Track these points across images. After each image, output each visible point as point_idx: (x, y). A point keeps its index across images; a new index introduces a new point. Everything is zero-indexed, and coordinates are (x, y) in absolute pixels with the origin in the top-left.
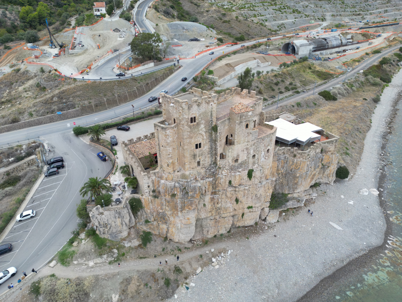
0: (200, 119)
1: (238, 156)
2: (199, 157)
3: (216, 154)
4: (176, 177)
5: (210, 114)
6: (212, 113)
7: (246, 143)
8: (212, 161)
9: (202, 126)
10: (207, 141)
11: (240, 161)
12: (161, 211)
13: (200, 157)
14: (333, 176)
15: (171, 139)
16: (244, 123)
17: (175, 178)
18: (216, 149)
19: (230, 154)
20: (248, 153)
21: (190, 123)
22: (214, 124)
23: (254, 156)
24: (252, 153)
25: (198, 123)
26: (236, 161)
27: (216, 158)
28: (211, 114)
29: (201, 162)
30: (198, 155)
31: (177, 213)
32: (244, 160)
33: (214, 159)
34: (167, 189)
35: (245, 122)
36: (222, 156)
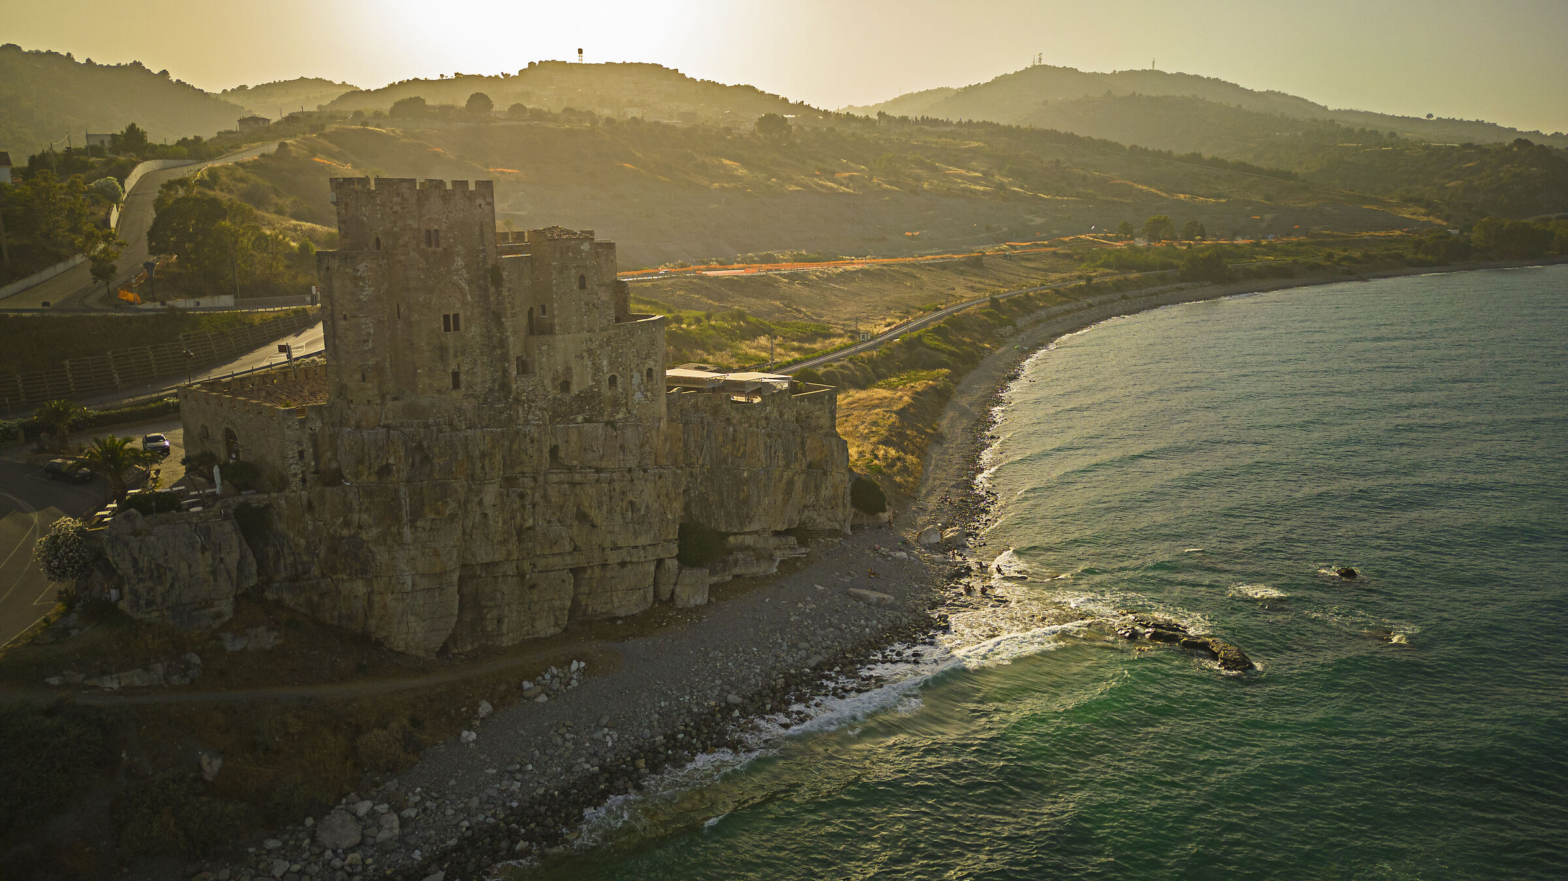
0: (452, 241)
1: (568, 369)
2: (456, 356)
3: (505, 357)
4: (390, 415)
5: (477, 230)
6: (481, 230)
7: (587, 335)
8: (494, 381)
9: (460, 262)
10: (476, 312)
11: (575, 389)
12: (345, 532)
13: (459, 359)
14: (844, 506)
15: (369, 291)
16: (573, 271)
17: (387, 418)
18: (502, 343)
19: (544, 360)
20: (597, 369)
21: (423, 246)
22: (491, 262)
23: (613, 380)
24: (605, 369)
25: (445, 249)
26: (565, 386)
27: (505, 371)
28: (482, 233)
29: (463, 377)
30: (452, 351)
31: (400, 534)
32: (586, 387)
33: (500, 374)
34: (363, 451)
35: (575, 267)
36: (524, 368)
